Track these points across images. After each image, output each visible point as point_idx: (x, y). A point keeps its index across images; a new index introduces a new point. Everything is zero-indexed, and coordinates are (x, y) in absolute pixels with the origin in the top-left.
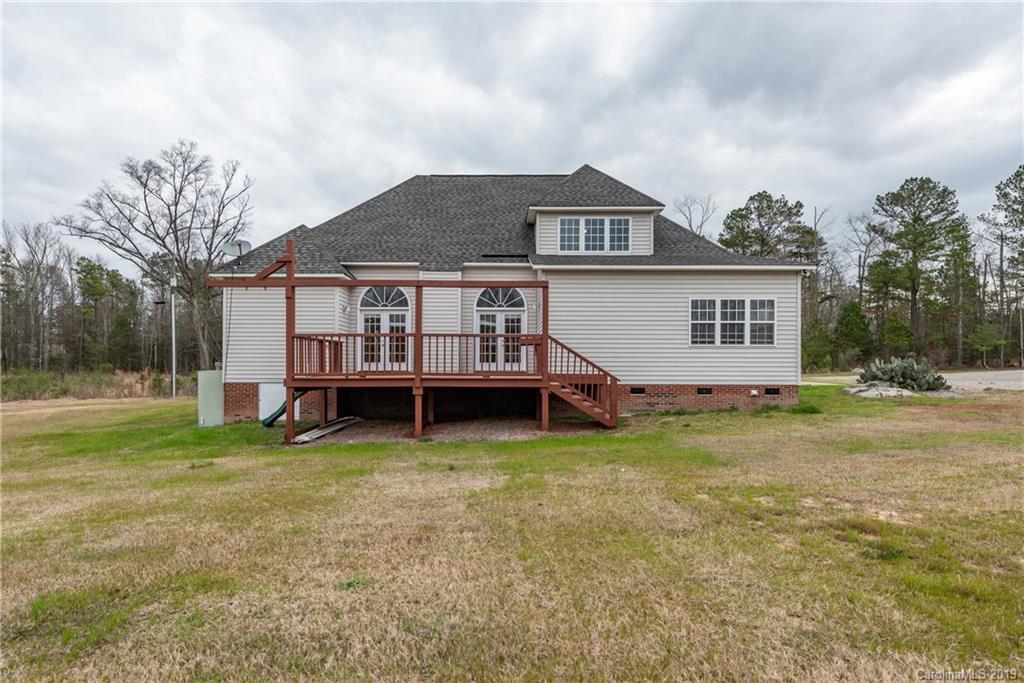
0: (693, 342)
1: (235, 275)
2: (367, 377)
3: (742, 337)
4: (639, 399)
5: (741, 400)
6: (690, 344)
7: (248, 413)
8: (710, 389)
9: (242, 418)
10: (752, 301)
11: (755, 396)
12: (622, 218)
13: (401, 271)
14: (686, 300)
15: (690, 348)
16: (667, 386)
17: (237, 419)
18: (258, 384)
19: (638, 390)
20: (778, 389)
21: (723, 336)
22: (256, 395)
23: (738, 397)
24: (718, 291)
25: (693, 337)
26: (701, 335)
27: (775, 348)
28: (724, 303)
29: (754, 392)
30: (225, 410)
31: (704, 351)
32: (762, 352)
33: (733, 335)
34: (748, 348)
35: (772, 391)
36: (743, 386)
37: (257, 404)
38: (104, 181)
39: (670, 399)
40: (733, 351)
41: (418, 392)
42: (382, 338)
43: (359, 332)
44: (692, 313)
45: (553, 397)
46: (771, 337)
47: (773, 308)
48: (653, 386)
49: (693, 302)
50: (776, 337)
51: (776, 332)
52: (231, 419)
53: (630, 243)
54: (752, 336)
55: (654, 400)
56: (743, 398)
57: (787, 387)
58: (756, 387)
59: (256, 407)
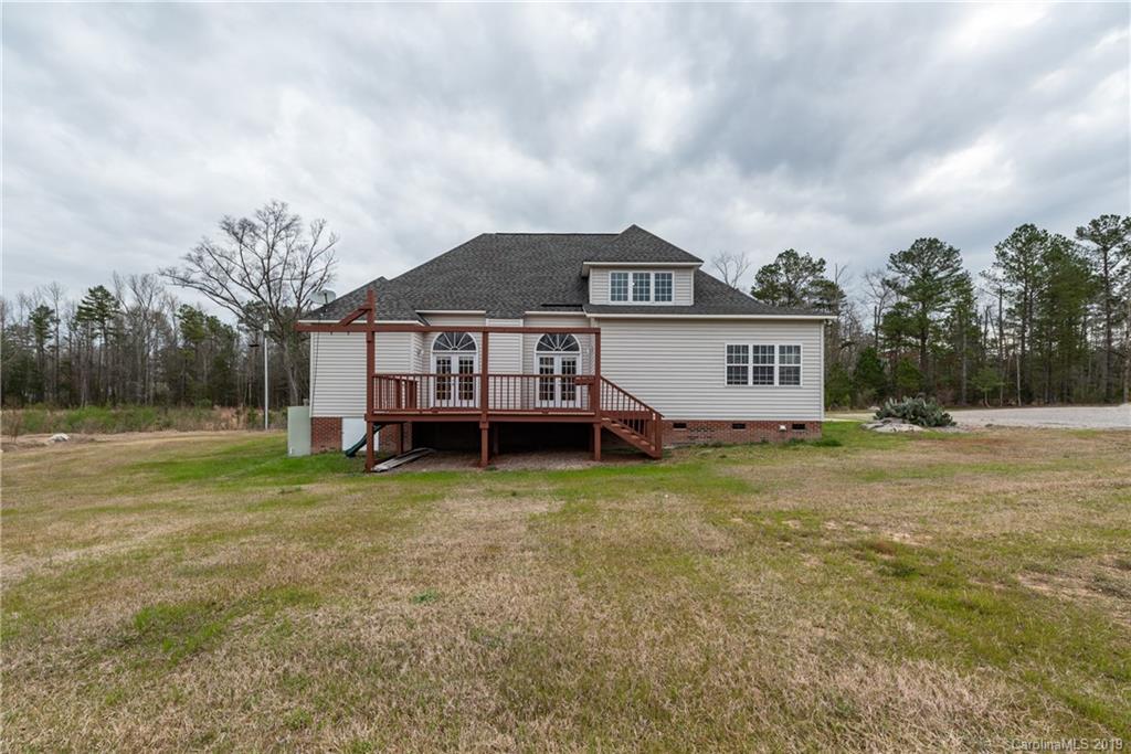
0: (728, 383)
1: (322, 321)
2: (439, 413)
3: (772, 378)
4: (681, 432)
5: (771, 435)
6: (726, 385)
7: (332, 444)
8: (745, 425)
9: (327, 449)
10: (780, 346)
11: (783, 431)
12: (666, 272)
14: (722, 345)
15: (726, 388)
16: (706, 422)
17: (323, 449)
18: (341, 418)
19: (680, 425)
20: (804, 425)
21: (755, 378)
22: (340, 428)
23: (769, 431)
24: (751, 338)
25: (728, 378)
26: (736, 376)
27: (801, 388)
28: (756, 348)
29: (783, 427)
30: (312, 442)
31: (737, 390)
32: (790, 390)
33: (764, 376)
34: (777, 388)
35: (799, 426)
36: (772, 422)
37: (341, 437)
38: (204, 237)
39: (709, 433)
40: (764, 390)
41: (485, 427)
42: (452, 378)
43: (432, 373)
44: (728, 356)
45: (604, 431)
46: (798, 379)
47: (799, 352)
48: (693, 422)
49: (728, 347)
50: (801, 379)
51: (801, 374)
52: (317, 450)
53: (673, 294)
54: (781, 378)
55: (695, 434)
56: (773, 432)
57: (812, 423)
58: (785, 423)
59: (340, 439)
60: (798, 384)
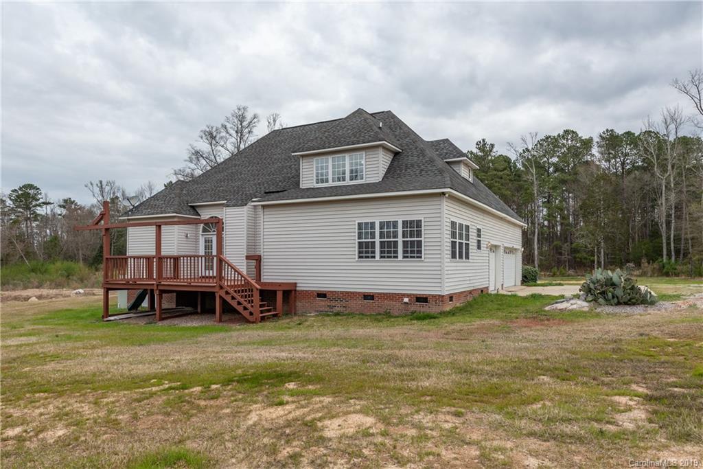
0: (360, 257)
2: (138, 282)
3: (396, 252)
4: (322, 302)
5: (396, 307)
6: (357, 259)
8: (373, 296)
10: (403, 221)
11: (406, 303)
13: (215, 207)
14: (353, 223)
15: (357, 262)
16: (342, 293)
19: (322, 295)
20: (427, 298)
21: (381, 252)
23: (394, 303)
24: (377, 215)
25: (360, 252)
26: (365, 251)
27: (422, 261)
29: (406, 300)
31: (367, 264)
32: (412, 264)
33: (389, 250)
34: (400, 261)
35: (422, 299)
36: (398, 294)
39: (344, 303)
40: (389, 264)
43: (200, 254)
44: (358, 233)
46: (419, 252)
48: (332, 292)
49: (359, 224)
54: (405, 252)
55: (333, 303)
56: (398, 305)
57: (434, 296)
58: (408, 296)
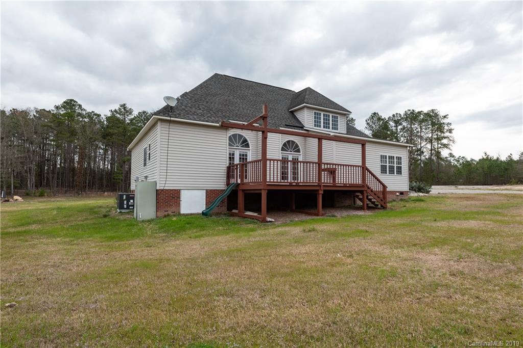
7: (173, 209)
9: (170, 213)
12: (336, 115)
17: (166, 213)
18: (180, 190)
22: (179, 197)
28: (389, 157)
30: (157, 208)
37: (179, 203)
41: (321, 192)
47: (401, 160)
50: (402, 172)
51: (402, 170)
52: (160, 214)
53: (339, 127)
59: (178, 205)
60: (401, 174)
